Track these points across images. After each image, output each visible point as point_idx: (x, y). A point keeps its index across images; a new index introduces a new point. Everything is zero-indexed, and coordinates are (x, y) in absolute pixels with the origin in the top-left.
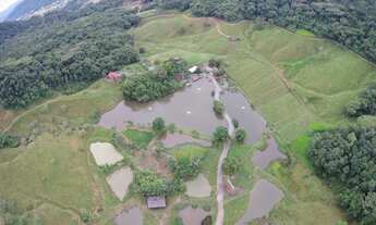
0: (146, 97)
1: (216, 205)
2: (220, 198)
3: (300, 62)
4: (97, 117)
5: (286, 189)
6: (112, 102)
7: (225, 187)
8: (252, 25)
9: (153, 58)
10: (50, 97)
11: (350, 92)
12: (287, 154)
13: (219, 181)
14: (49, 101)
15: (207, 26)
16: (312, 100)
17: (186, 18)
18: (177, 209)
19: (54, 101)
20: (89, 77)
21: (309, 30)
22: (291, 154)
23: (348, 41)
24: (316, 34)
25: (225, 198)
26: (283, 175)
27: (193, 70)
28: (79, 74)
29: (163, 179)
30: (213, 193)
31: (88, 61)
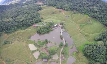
0: (43, 32)
1: (59, 62)
2: (60, 60)
3: (84, 24)
4: (30, 37)
5: (76, 59)
6: (34, 33)
7: (62, 57)
8: (72, 12)
9: (45, 21)
10: (18, 31)
12: (78, 50)
13: (60, 56)
15: (60, 12)
16: (86, 35)
17: (54, 9)
18: (50, 62)
19: (19, 32)
20: (28, 25)
21: (88, 15)
22: (79, 50)
25: (62, 60)
26: (76, 55)
27: (55, 25)
28: (25, 25)
29: (47, 54)
30: (59, 58)
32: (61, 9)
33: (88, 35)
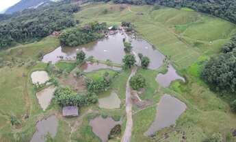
0: (75, 42)
2: (128, 109)
3: (186, 25)
4: (40, 56)
6: (52, 48)
7: (133, 100)
8: (152, 7)
9: (83, 24)
11: (221, 40)
12: (184, 77)
14: (13, 48)
15: (122, 9)
16: (196, 44)
18: (89, 118)
19: (15, 48)
20: (42, 35)
21: (189, 7)
22: (187, 76)
23: (216, 11)
24: (194, 9)
26: (183, 91)
31: (41, 25)
32: (123, 3)
33: (202, 43)
